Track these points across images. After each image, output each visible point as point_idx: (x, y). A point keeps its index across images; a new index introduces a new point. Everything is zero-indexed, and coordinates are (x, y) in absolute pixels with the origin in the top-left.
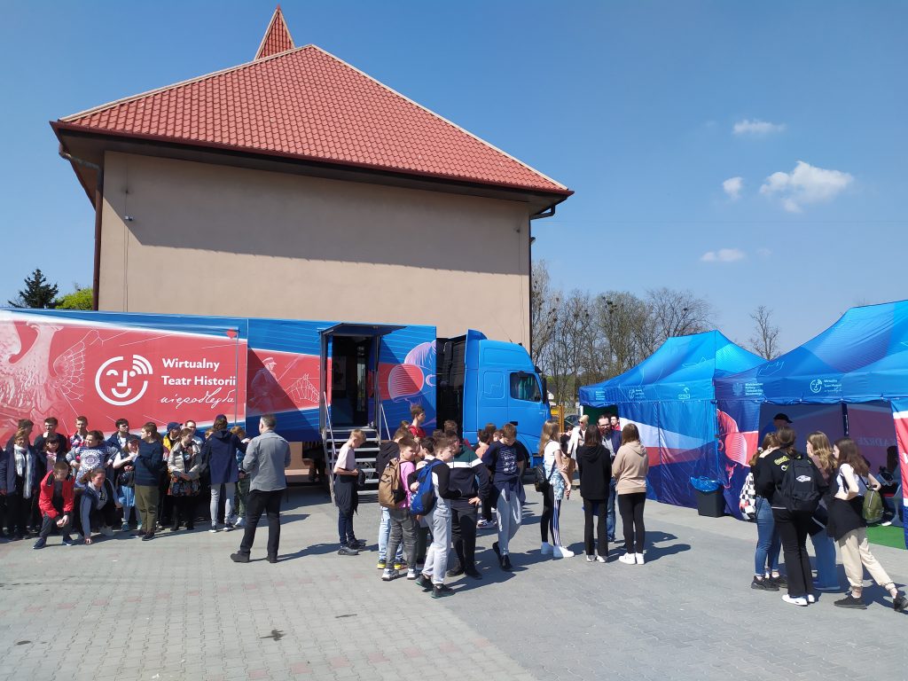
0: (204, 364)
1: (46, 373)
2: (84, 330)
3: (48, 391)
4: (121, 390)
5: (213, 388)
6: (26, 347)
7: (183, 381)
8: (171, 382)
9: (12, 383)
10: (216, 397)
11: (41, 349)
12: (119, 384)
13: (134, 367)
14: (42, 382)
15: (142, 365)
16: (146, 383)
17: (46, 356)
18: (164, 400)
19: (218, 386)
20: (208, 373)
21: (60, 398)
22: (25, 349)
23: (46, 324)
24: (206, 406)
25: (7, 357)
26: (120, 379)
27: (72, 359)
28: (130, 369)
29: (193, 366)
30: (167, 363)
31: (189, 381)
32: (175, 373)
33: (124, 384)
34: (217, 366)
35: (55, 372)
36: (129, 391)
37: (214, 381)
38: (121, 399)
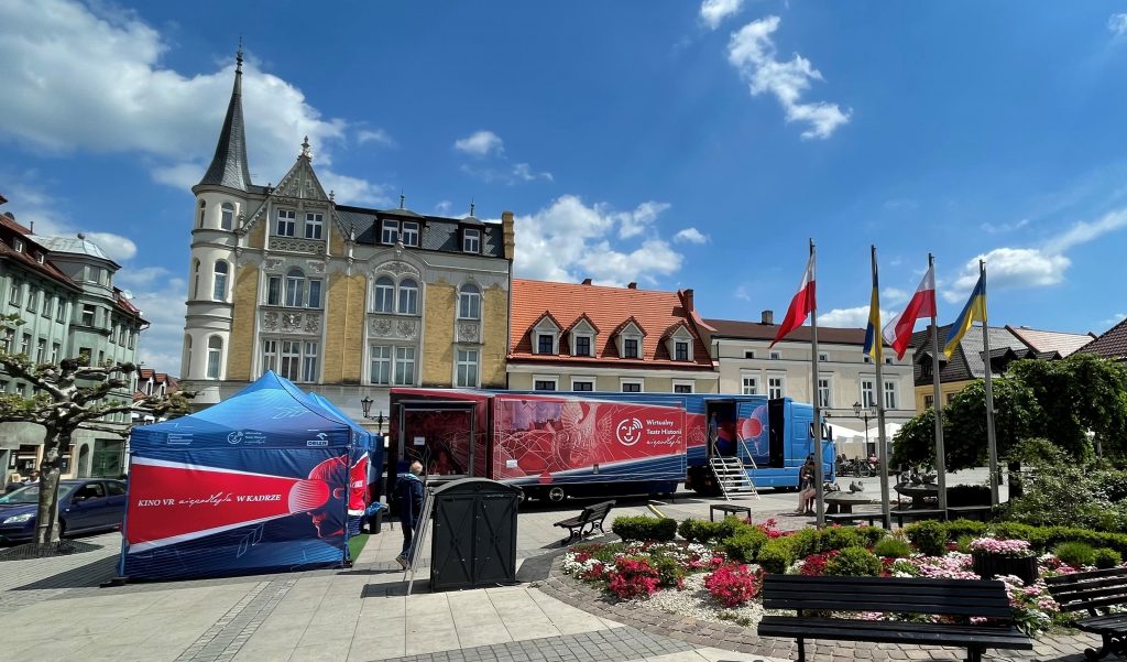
0: (666, 422)
1: (594, 429)
2: (611, 405)
3: (596, 439)
4: (629, 437)
5: (670, 436)
6: (585, 414)
7: (656, 432)
8: (651, 433)
9: (580, 434)
10: (672, 440)
11: (592, 416)
12: (627, 434)
13: (634, 425)
14: (593, 434)
15: (637, 424)
16: (640, 433)
17: (594, 420)
18: (648, 442)
19: (673, 434)
20: (668, 427)
21: (601, 442)
22: (585, 415)
23: (592, 402)
24: (668, 445)
25: (577, 421)
26: (628, 431)
27: (606, 421)
28: (632, 426)
29: (660, 423)
30: (649, 422)
31: (659, 432)
32: (653, 428)
33: (630, 434)
34: (672, 423)
35: (599, 428)
36: (632, 437)
37: (670, 432)
38: (629, 442)
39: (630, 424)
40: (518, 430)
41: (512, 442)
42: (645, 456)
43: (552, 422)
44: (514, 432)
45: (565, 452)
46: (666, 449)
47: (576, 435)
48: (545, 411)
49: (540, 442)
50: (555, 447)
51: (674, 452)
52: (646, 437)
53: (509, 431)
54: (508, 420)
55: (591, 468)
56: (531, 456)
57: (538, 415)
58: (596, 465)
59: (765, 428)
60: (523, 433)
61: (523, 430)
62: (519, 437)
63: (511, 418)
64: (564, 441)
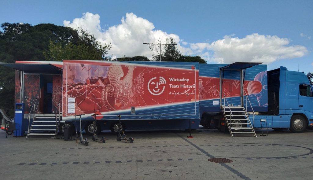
0: (183, 80)
1: (132, 84)
2: (143, 68)
3: (133, 90)
4: (156, 90)
5: (187, 89)
7: (176, 86)
8: (173, 87)
9: (121, 87)
10: (188, 92)
11: (130, 75)
12: (155, 88)
13: (160, 81)
14: (131, 87)
15: (163, 80)
16: (164, 87)
17: (132, 78)
18: (170, 93)
19: (189, 88)
20: (185, 83)
21: (137, 92)
22: (125, 75)
23: (131, 66)
24: (185, 96)
25: (120, 78)
26: (155, 85)
27: (140, 78)
28: (159, 82)
29: (180, 80)
30: (171, 80)
31: (179, 86)
32: (174, 83)
33: (157, 87)
34: (188, 80)
35: (135, 83)
36: (159, 90)
37: (187, 86)
38: (156, 93)
39: (157, 80)
40: (79, 84)
41: (75, 92)
42: (169, 102)
43: (102, 79)
44: (76, 85)
45: (111, 99)
46: (184, 98)
47: (119, 88)
48: (97, 72)
49: (94, 92)
50: (104, 96)
51: (190, 100)
52: (168, 89)
53: (72, 84)
54: (72, 77)
55: (130, 110)
56: (88, 101)
57: (93, 74)
58: (133, 108)
59: (264, 87)
60: (82, 86)
61: (82, 84)
62: (79, 88)
63: (73, 76)
64: (110, 92)
